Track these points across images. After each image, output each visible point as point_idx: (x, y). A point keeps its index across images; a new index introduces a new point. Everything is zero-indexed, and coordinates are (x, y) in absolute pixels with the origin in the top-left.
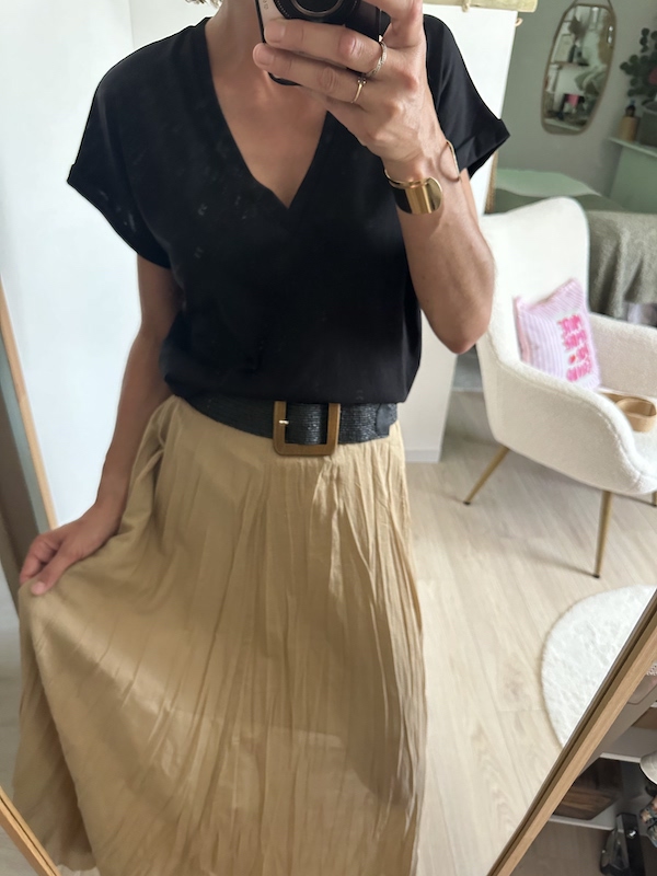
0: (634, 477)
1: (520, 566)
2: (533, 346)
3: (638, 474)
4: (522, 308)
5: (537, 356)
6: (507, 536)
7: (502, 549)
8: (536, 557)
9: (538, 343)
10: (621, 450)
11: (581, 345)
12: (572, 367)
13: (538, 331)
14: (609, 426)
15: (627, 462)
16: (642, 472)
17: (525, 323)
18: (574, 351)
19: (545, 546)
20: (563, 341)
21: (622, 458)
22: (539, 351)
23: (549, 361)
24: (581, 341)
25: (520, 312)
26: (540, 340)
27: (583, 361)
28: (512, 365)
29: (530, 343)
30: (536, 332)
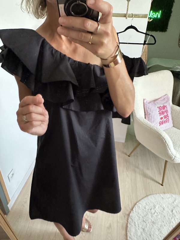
0: (173, 157)
1: (139, 178)
2: (149, 114)
3: (174, 157)
4: (146, 102)
5: (150, 116)
6: (138, 168)
7: (135, 172)
8: (145, 176)
9: (150, 113)
10: (168, 149)
11: (165, 114)
12: (161, 121)
13: (150, 109)
14: (164, 141)
15: (170, 153)
16: (175, 157)
17: (146, 107)
18: (162, 116)
19: (149, 173)
20: (159, 113)
21: (168, 151)
22: (151, 115)
23: (153, 118)
24: (166, 113)
25: (145, 103)
26: (151, 112)
27: (166, 119)
28: (140, 119)
29: (148, 113)
30: (150, 110)
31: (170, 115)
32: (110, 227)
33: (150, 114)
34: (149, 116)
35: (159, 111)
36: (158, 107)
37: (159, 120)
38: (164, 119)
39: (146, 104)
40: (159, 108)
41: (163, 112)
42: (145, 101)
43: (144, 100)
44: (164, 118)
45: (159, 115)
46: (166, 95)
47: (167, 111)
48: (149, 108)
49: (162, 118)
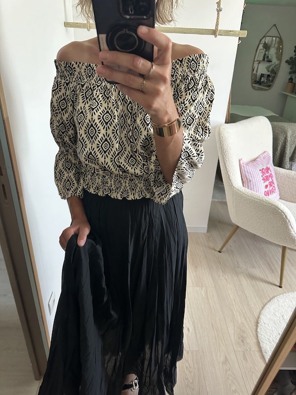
1: (245, 282)
4: (243, 163)
5: (251, 185)
6: (238, 267)
7: (236, 273)
11: (270, 180)
12: (266, 190)
18: (267, 183)
20: (262, 178)
21: (290, 231)
23: (256, 187)
24: (270, 178)
25: (242, 165)
26: (252, 178)
27: (272, 187)
28: (239, 189)
29: (247, 179)
30: (249, 174)
31: (275, 181)
32: (226, 361)
33: (250, 181)
34: (249, 184)
35: (262, 176)
36: (260, 170)
37: (264, 190)
38: (269, 188)
39: (244, 167)
40: (262, 170)
41: (267, 177)
42: (241, 162)
43: (239, 161)
44: (269, 186)
45: (263, 181)
46: (265, 152)
47: (271, 176)
48: (248, 172)
49: (266, 186)
